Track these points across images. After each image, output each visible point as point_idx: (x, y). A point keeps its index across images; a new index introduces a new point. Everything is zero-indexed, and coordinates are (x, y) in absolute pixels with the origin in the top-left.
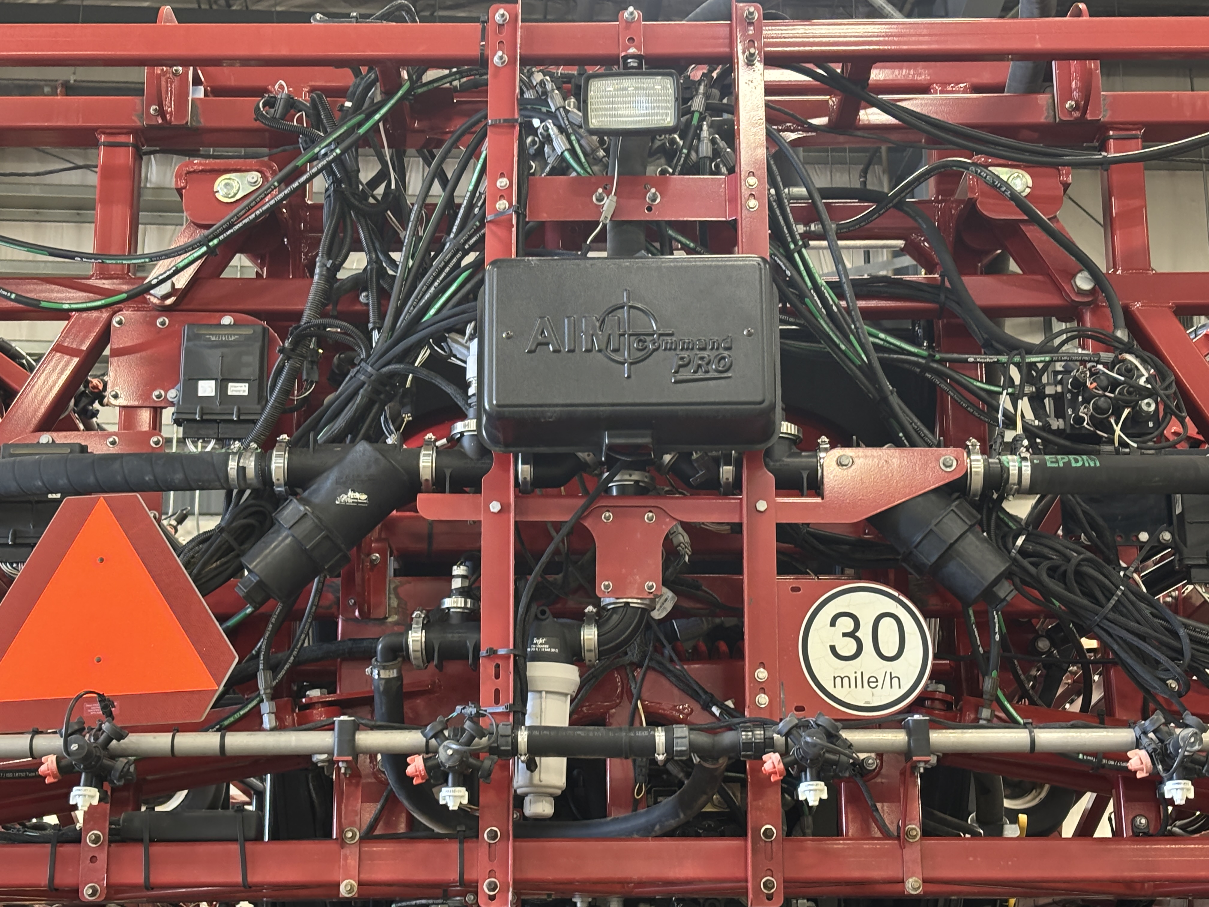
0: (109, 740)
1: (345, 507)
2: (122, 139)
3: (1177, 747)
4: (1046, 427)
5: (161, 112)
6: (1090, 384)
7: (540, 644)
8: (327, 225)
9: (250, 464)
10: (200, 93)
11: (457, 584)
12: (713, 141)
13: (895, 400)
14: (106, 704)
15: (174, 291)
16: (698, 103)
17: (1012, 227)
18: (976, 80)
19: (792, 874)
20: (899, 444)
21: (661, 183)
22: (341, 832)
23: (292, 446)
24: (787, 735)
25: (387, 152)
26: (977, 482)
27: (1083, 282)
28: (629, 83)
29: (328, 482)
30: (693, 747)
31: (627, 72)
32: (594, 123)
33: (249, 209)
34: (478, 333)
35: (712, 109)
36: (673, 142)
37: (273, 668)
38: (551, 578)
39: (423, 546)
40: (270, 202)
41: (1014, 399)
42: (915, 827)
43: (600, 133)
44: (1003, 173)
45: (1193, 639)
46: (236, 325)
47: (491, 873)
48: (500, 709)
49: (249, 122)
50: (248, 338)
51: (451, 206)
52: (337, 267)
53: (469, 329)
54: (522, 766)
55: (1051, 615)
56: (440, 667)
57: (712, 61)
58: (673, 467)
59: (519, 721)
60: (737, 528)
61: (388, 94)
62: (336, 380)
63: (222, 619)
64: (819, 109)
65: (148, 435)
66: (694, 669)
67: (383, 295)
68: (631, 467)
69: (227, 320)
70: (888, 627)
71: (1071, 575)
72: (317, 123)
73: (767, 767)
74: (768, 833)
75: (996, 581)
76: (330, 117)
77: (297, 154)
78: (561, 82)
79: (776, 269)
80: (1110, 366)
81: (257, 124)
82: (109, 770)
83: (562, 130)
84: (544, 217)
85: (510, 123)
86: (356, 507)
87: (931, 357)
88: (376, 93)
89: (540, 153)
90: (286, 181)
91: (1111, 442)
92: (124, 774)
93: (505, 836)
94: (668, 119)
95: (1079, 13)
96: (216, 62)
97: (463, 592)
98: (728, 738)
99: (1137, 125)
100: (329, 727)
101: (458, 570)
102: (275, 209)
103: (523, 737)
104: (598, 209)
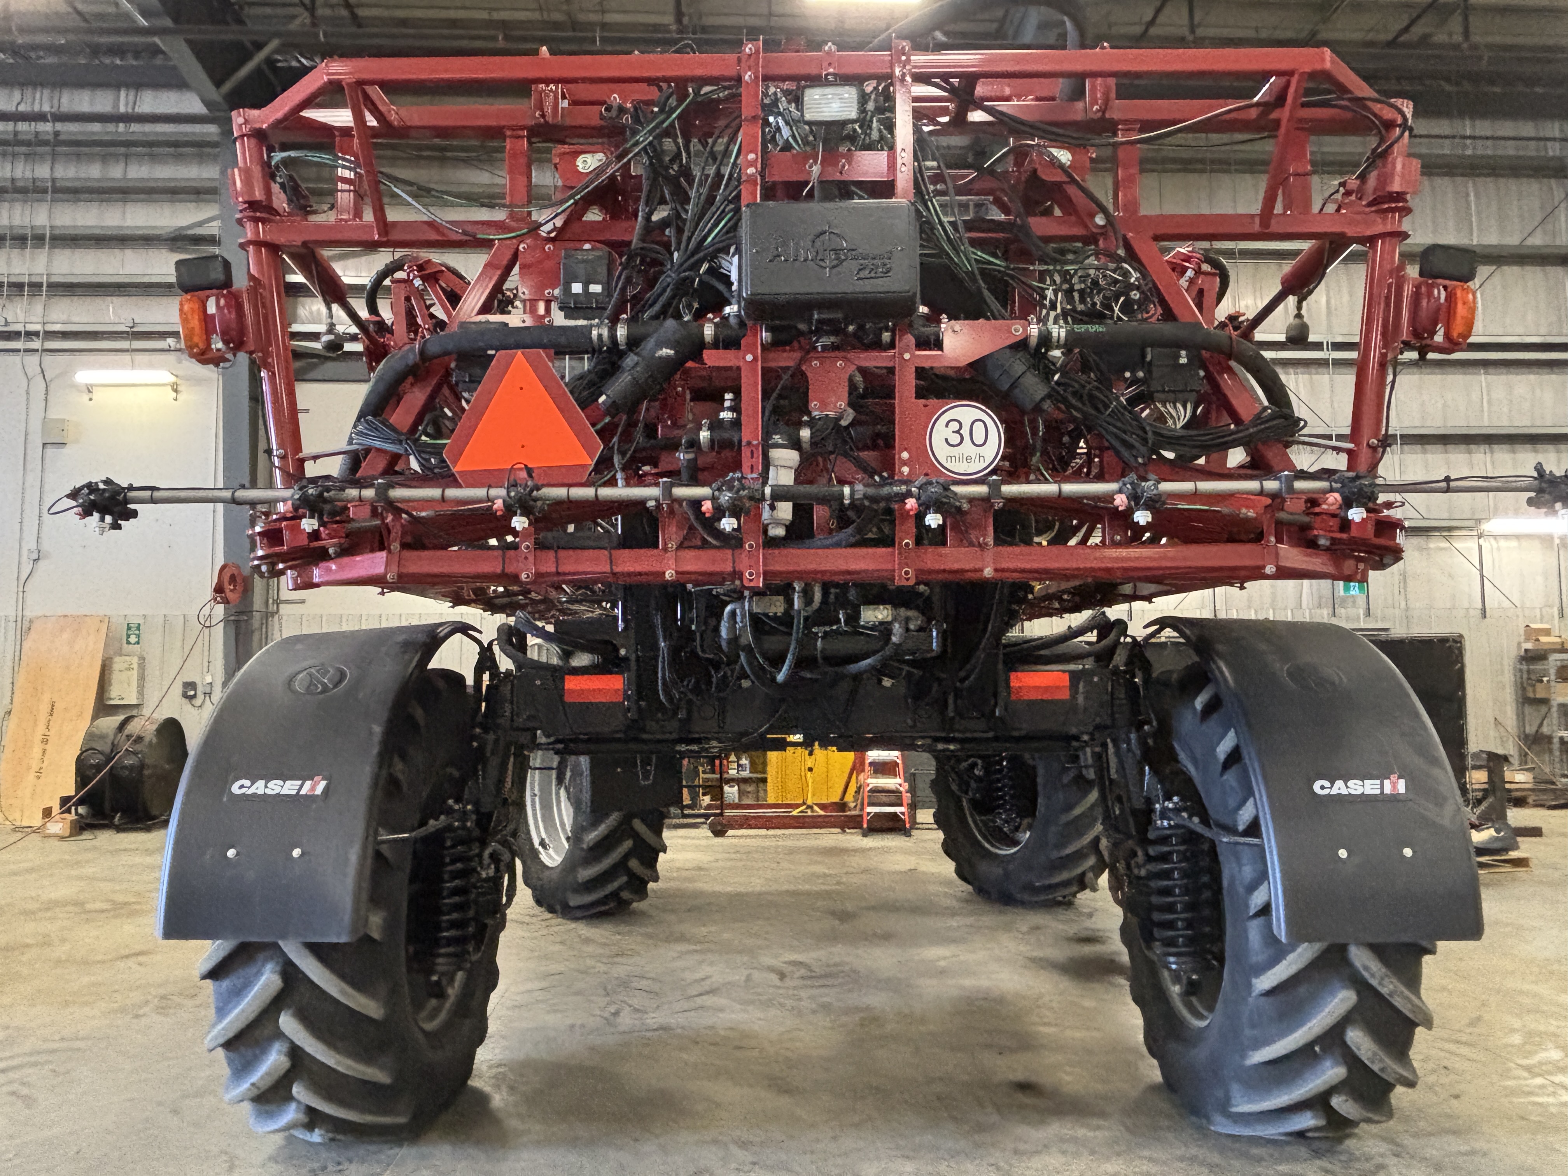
0: (532, 491)
1: (660, 358)
2: (520, 133)
3: (1143, 492)
4: (1074, 310)
5: (543, 116)
6: (1102, 282)
7: (777, 438)
8: (645, 188)
9: (605, 332)
10: (565, 104)
11: (727, 404)
12: (880, 131)
13: (986, 293)
14: (530, 471)
15: (555, 228)
16: (871, 106)
17: (1058, 185)
18: (1039, 94)
19: (921, 566)
20: (988, 319)
21: (849, 156)
22: (665, 544)
23: (629, 322)
24: (919, 488)
25: (680, 140)
26: (1033, 341)
27: (1100, 220)
28: (829, 90)
29: (651, 343)
30: (866, 497)
31: (827, 83)
32: (808, 117)
33: (598, 176)
34: (738, 251)
35: (879, 110)
36: (855, 130)
37: (623, 453)
38: (782, 402)
39: (704, 384)
40: (610, 171)
41: (1055, 293)
42: (990, 540)
43: (810, 123)
44: (1055, 151)
45: (1155, 433)
46: (592, 249)
47: (750, 567)
48: (755, 475)
49: (596, 122)
50: (600, 257)
51: (719, 176)
52: (651, 213)
53: (732, 249)
54: (767, 508)
55: (1074, 420)
56: (718, 453)
57: (880, 78)
58: (855, 334)
59: (765, 482)
60: (891, 371)
61: (680, 101)
62: (651, 283)
63: (593, 425)
64: (944, 111)
65: (543, 317)
66: (864, 455)
67: (680, 231)
68: (828, 333)
69: (587, 246)
70: (979, 428)
71: (1085, 397)
72: (636, 119)
73: (908, 506)
74: (907, 544)
75: (1043, 399)
76: (645, 117)
77: (626, 141)
78: (787, 93)
79: (918, 211)
80: (1114, 271)
81: (603, 123)
82: (533, 507)
83: (787, 123)
84: (777, 178)
85: (755, 118)
86: (668, 357)
87: (1007, 267)
88: (673, 102)
89: (773, 138)
90: (619, 158)
91: (1112, 318)
92: (542, 510)
93: (758, 545)
94: (854, 115)
95: (1103, 48)
96: (574, 81)
97: (731, 409)
98: (886, 490)
99: (1136, 121)
100: (657, 485)
101: (728, 396)
102: (612, 177)
103: (768, 490)
104: (809, 173)
